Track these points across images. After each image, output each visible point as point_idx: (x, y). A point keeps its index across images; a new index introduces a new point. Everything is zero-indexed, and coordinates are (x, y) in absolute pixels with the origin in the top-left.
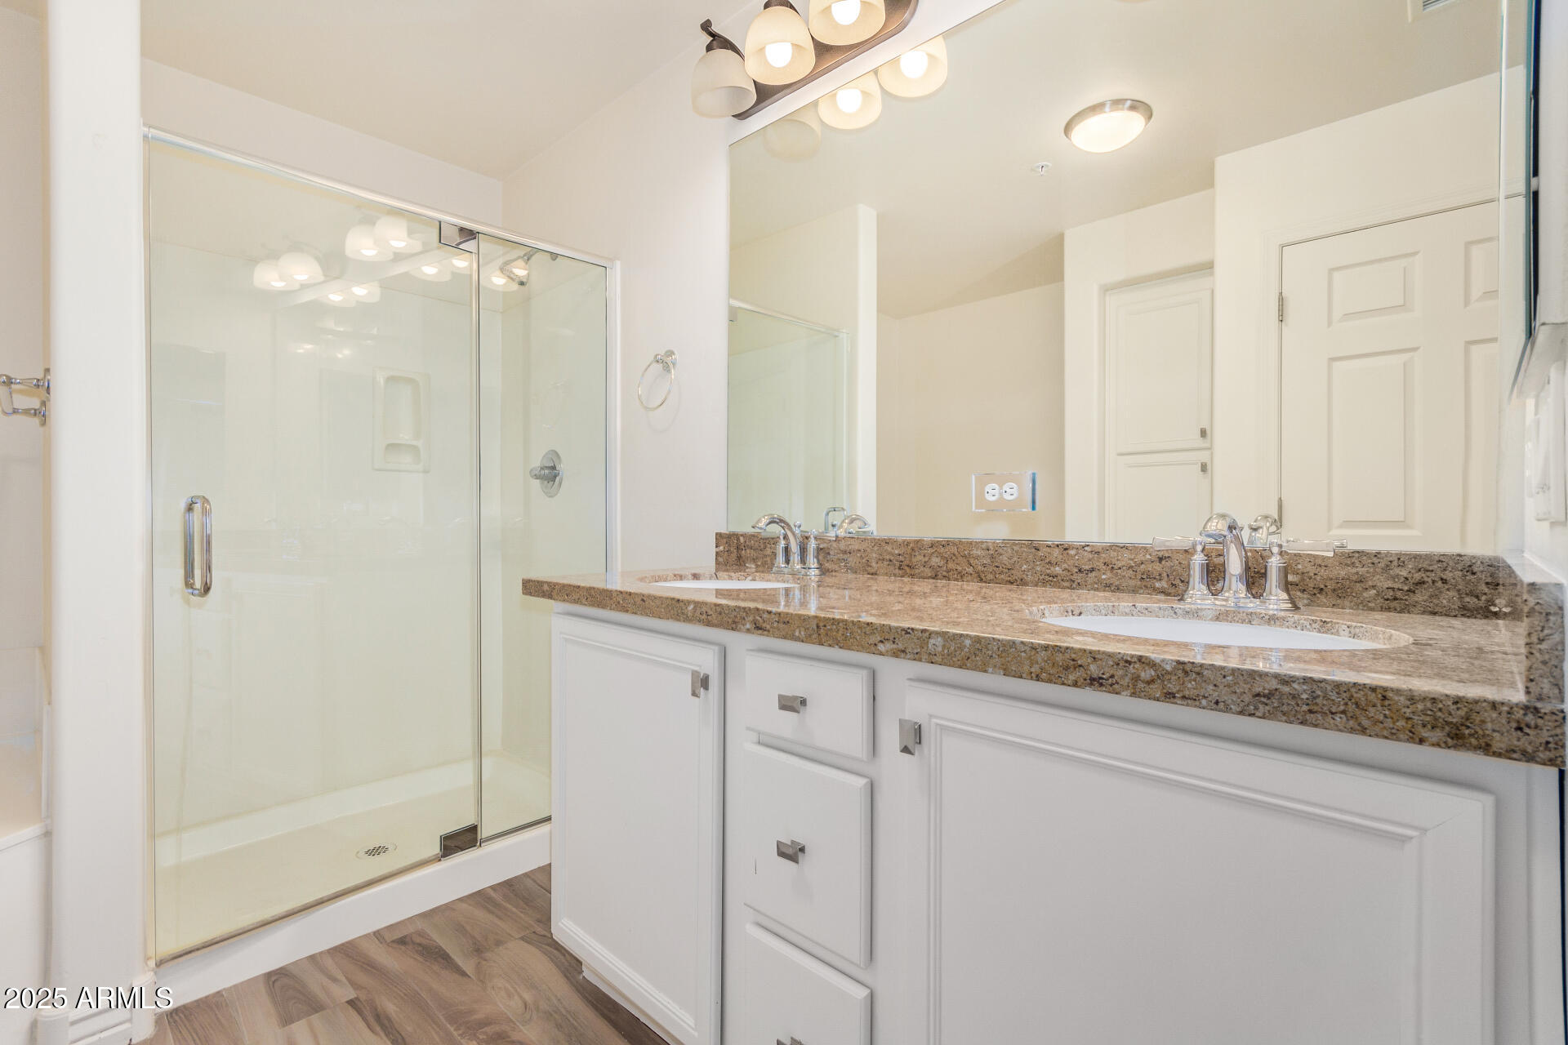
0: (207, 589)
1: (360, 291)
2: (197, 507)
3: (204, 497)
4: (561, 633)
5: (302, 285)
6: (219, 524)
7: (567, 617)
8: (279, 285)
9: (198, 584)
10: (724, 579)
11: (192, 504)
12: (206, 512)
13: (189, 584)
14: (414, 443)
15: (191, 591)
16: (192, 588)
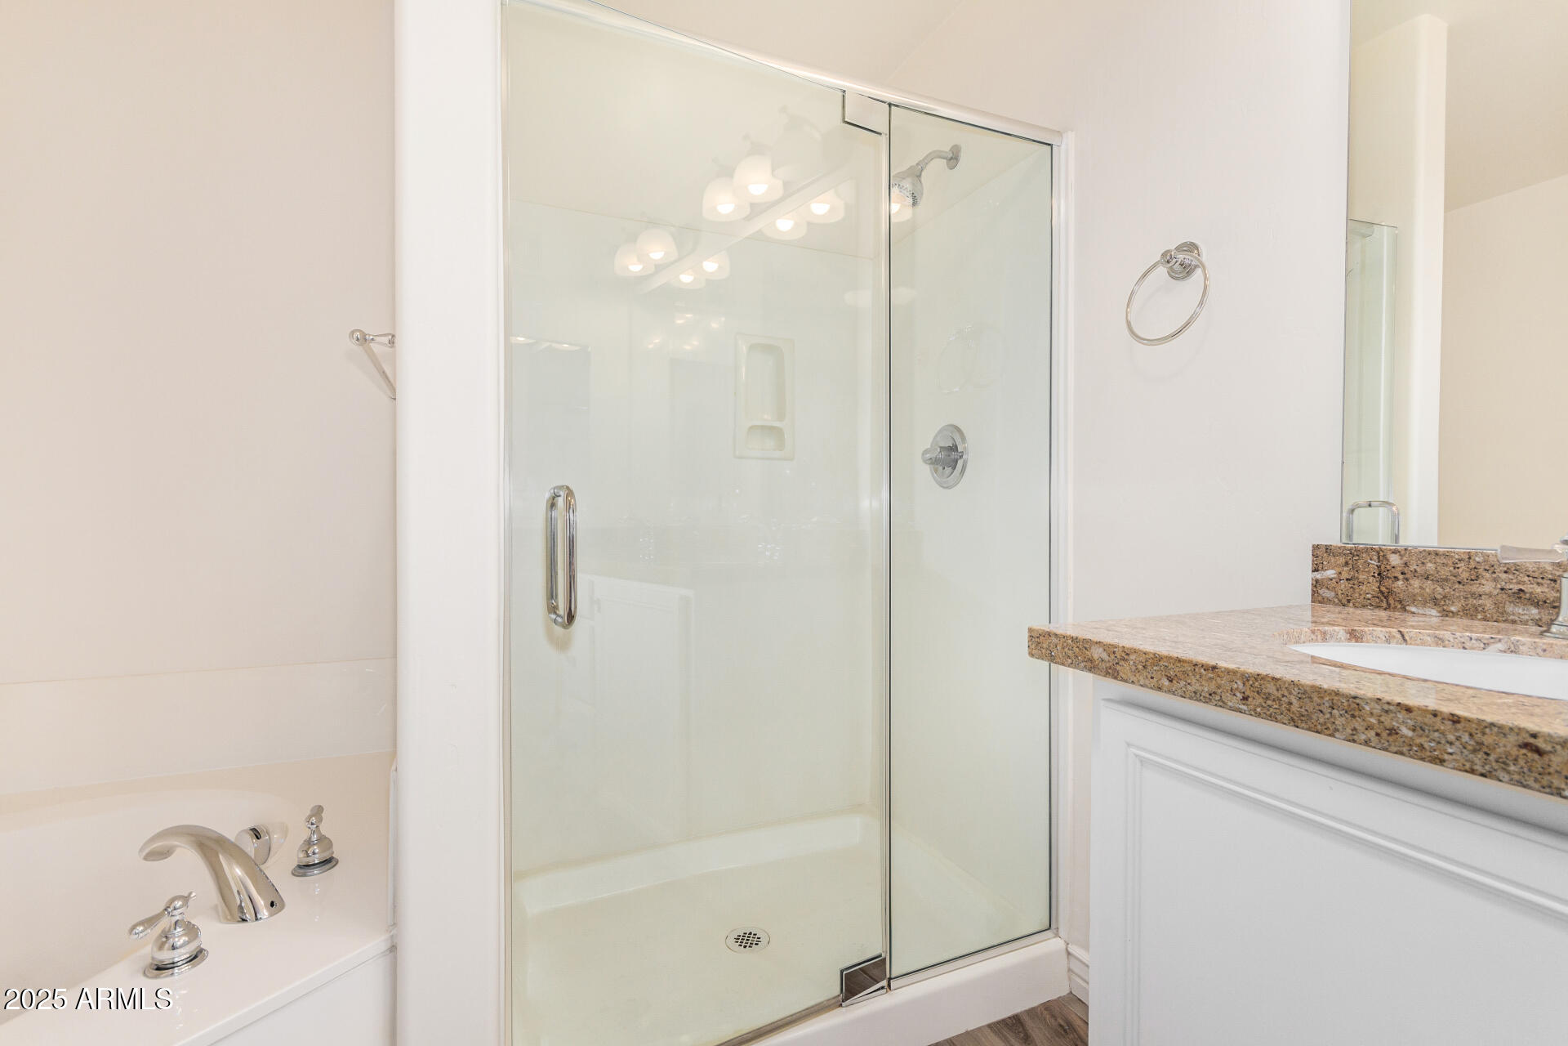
0: (571, 617)
1: (710, 266)
2: (560, 502)
3: (568, 488)
4: (1129, 745)
5: (656, 266)
6: (583, 519)
7: (1122, 708)
8: (636, 268)
9: (562, 610)
10: (1423, 643)
11: (555, 496)
12: (569, 507)
13: (553, 609)
14: (776, 424)
15: (553, 616)
16: (555, 613)
